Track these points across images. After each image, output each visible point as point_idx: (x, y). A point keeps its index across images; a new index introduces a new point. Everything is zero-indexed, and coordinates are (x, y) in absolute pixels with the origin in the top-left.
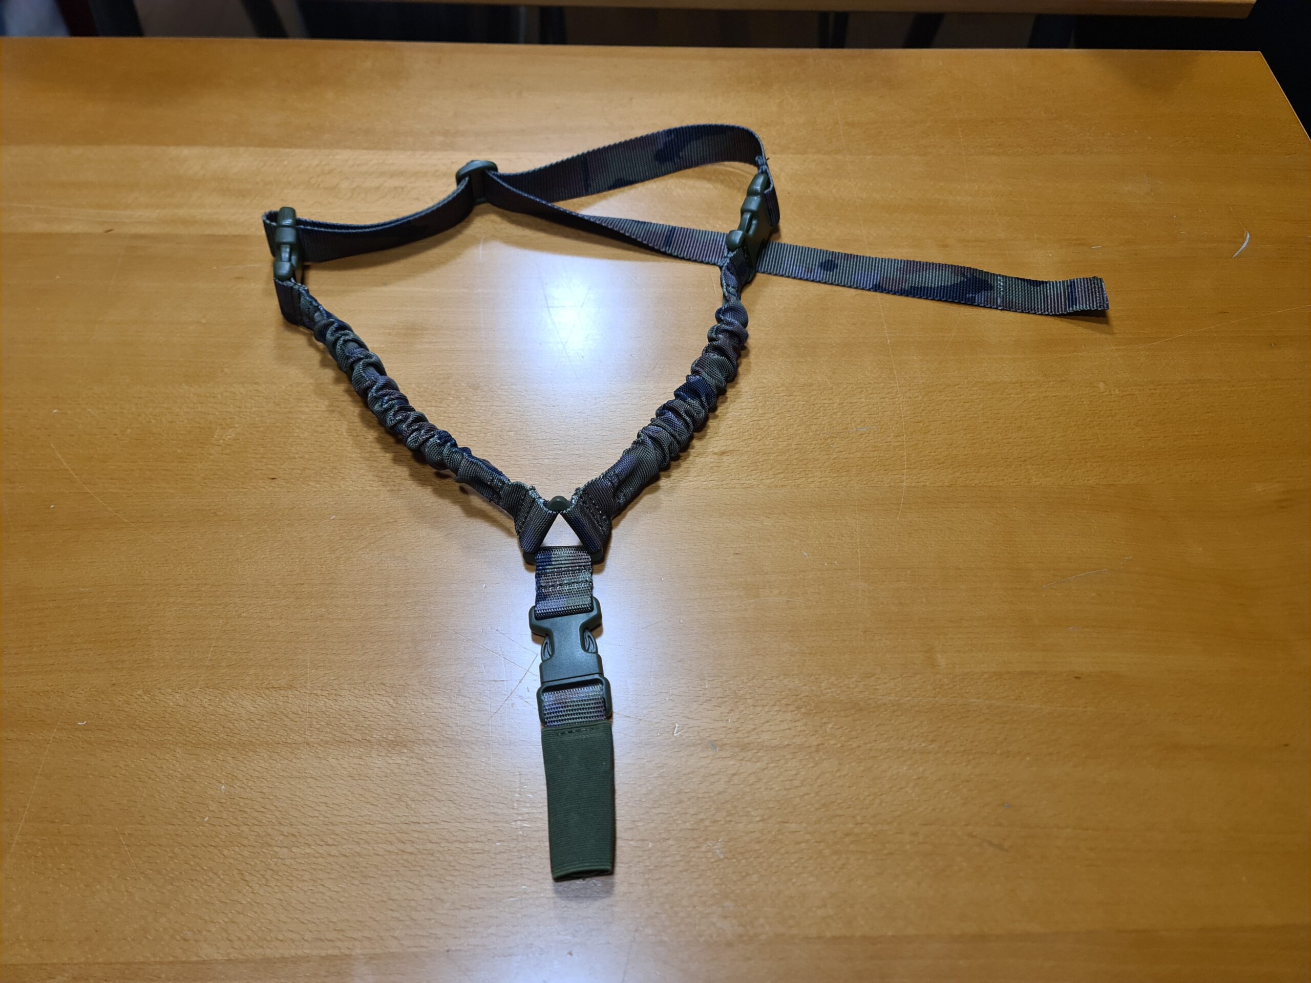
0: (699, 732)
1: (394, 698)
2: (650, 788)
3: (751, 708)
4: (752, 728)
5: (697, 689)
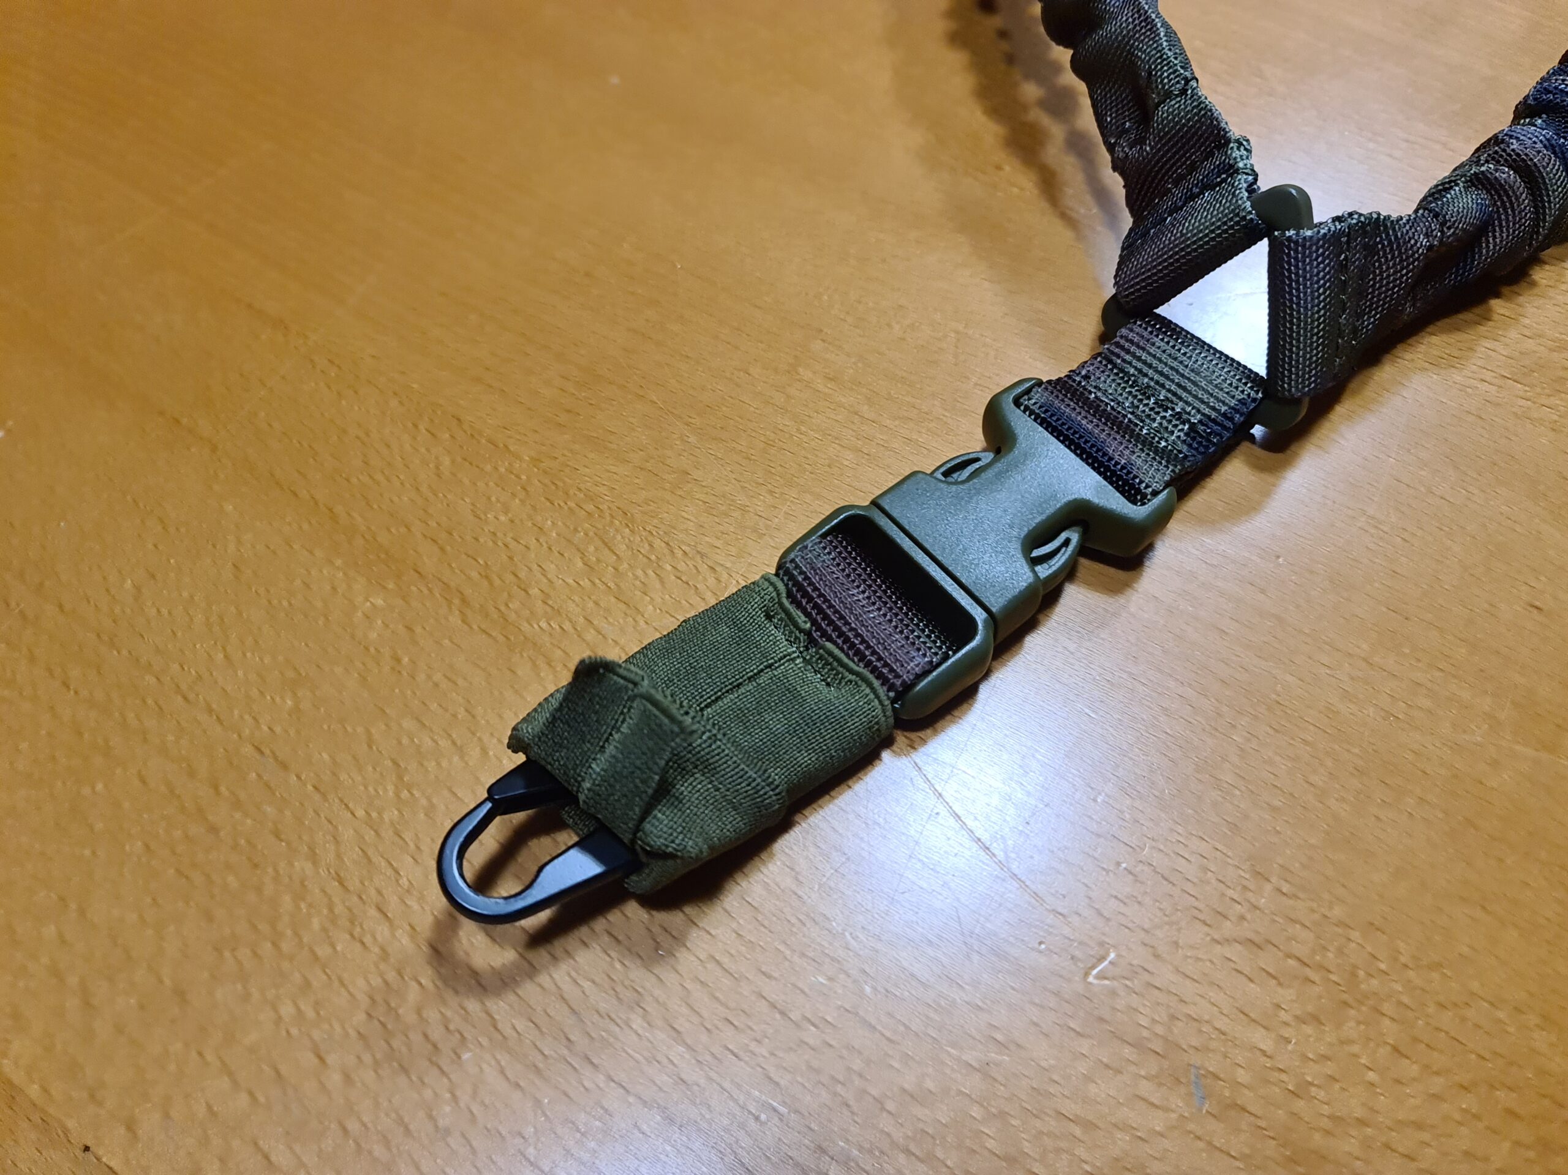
0: (1173, 1017)
1: (459, 459)
2: (929, 1084)
3: (1383, 1051)
4: (1359, 1113)
5: (1230, 893)
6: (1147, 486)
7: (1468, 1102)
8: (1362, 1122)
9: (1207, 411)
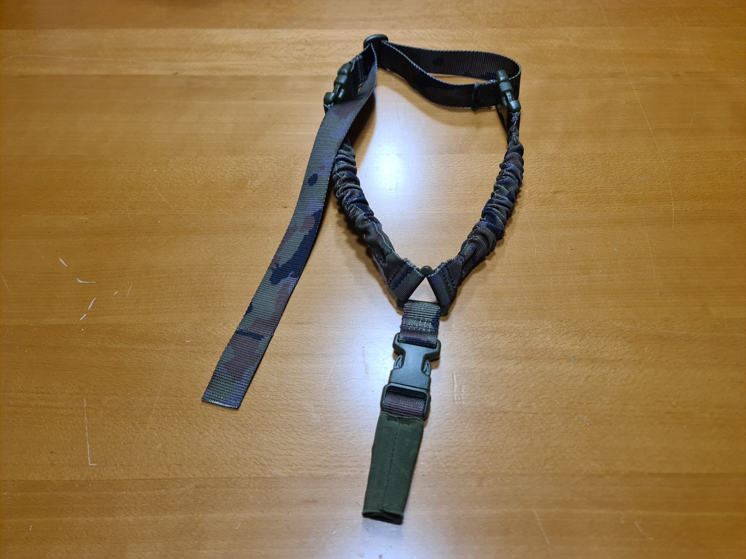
0: (563, 352)
2: (537, 383)
3: (594, 338)
4: (596, 349)
5: (559, 327)
6: (434, 342)
7: (610, 338)
8: (598, 350)
9: (432, 317)
